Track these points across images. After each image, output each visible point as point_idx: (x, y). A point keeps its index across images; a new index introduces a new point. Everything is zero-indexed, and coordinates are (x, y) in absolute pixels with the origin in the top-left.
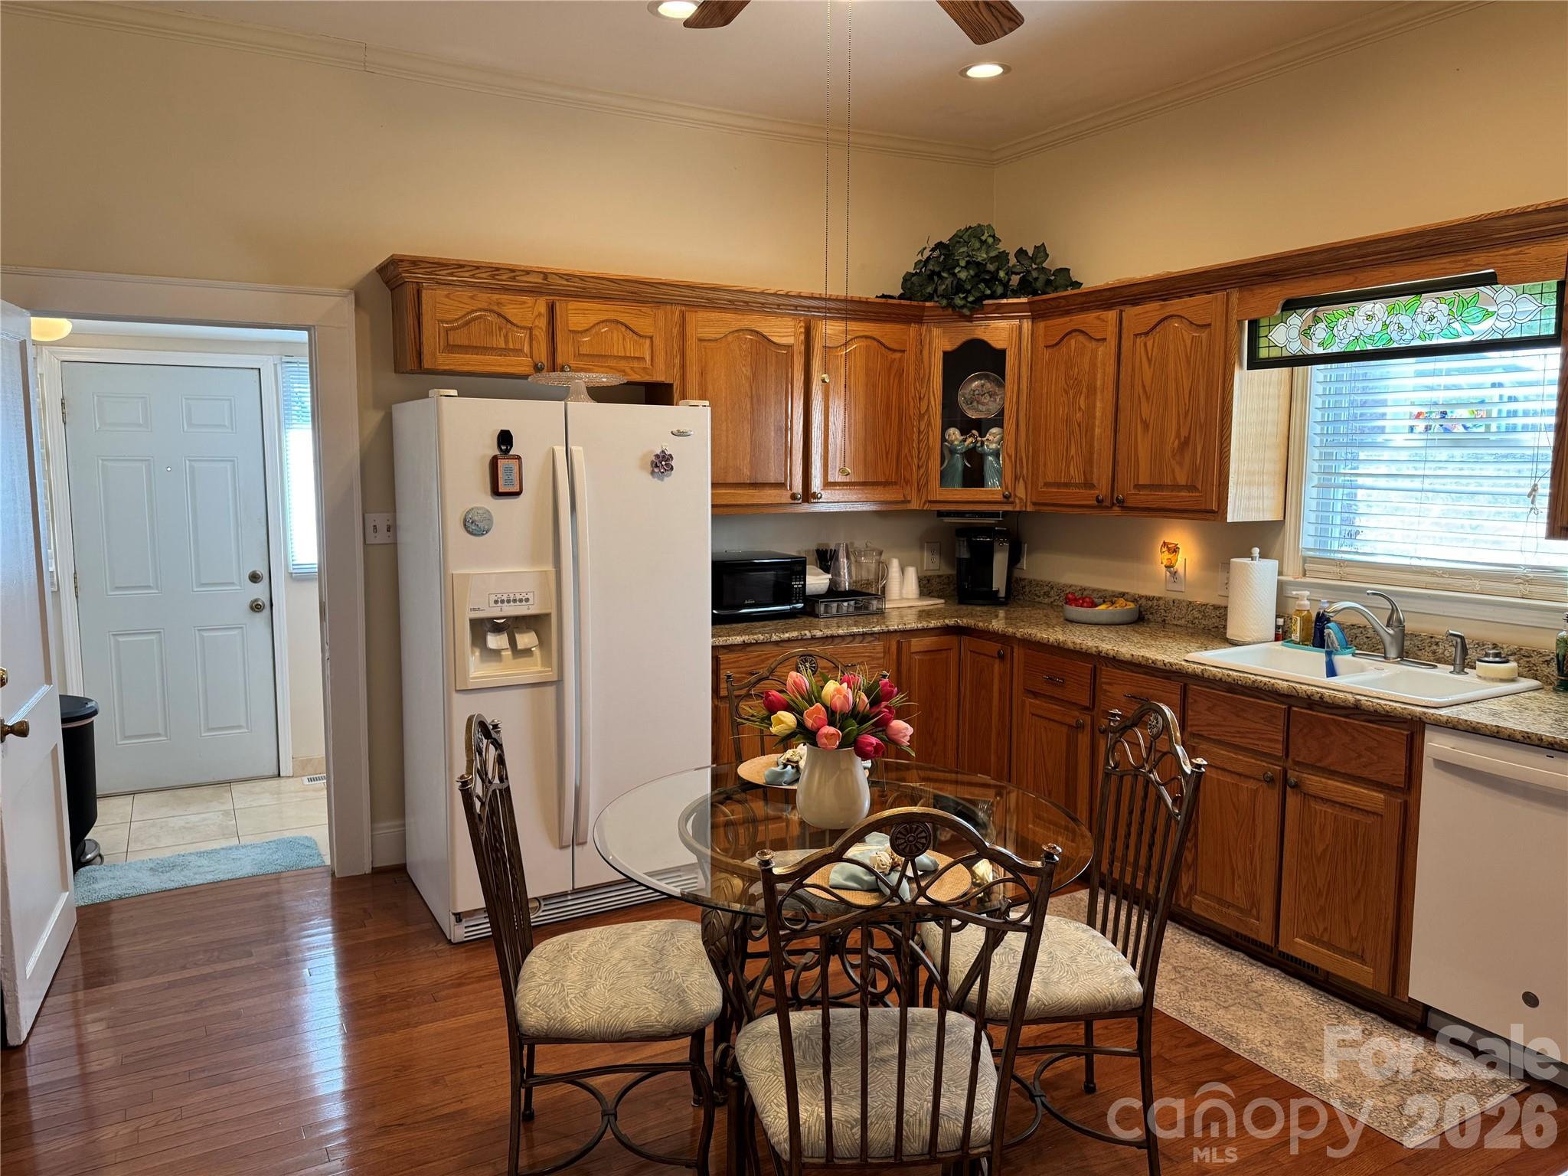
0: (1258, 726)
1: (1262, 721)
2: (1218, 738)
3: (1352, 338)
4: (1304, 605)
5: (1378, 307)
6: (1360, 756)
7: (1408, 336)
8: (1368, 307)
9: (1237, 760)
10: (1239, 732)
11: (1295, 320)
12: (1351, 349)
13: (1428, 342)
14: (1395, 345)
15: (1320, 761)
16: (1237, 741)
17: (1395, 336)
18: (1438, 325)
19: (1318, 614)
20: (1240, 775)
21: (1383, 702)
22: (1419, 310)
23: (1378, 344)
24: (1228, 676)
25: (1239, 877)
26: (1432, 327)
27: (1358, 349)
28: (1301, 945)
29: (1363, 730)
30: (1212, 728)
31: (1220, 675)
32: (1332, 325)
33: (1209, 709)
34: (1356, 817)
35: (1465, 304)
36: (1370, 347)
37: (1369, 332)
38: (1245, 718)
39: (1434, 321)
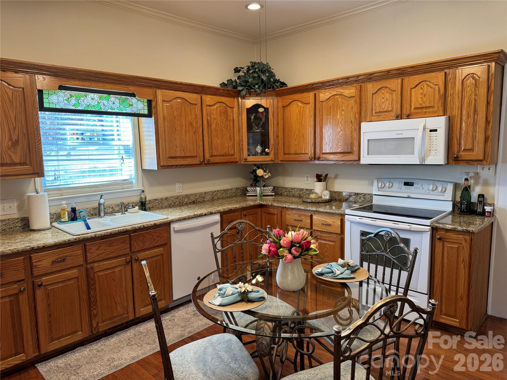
0: (119, 246)
1: (121, 244)
2: (103, 258)
3: (86, 105)
4: (65, 207)
5: (96, 96)
6: (155, 240)
7: (107, 108)
8: (92, 95)
9: (112, 263)
10: (111, 252)
11: (62, 93)
12: (86, 109)
13: (113, 111)
14: (102, 110)
15: (143, 247)
16: (111, 256)
17: (102, 107)
18: (116, 106)
19: (72, 208)
20: (113, 268)
21: (161, 221)
22: (110, 100)
23: (97, 109)
24: (107, 232)
25: (119, 304)
26: (115, 106)
27: (89, 109)
28: (143, 310)
29: (156, 231)
30: (100, 256)
31: (104, 234)
32: (78, 99)
33: (97, 249)
34: (155, 259)
35: (124, 101)
36: (93, 110)
37: (93, 104)
38: (113, 246)
39: (115, 104)
